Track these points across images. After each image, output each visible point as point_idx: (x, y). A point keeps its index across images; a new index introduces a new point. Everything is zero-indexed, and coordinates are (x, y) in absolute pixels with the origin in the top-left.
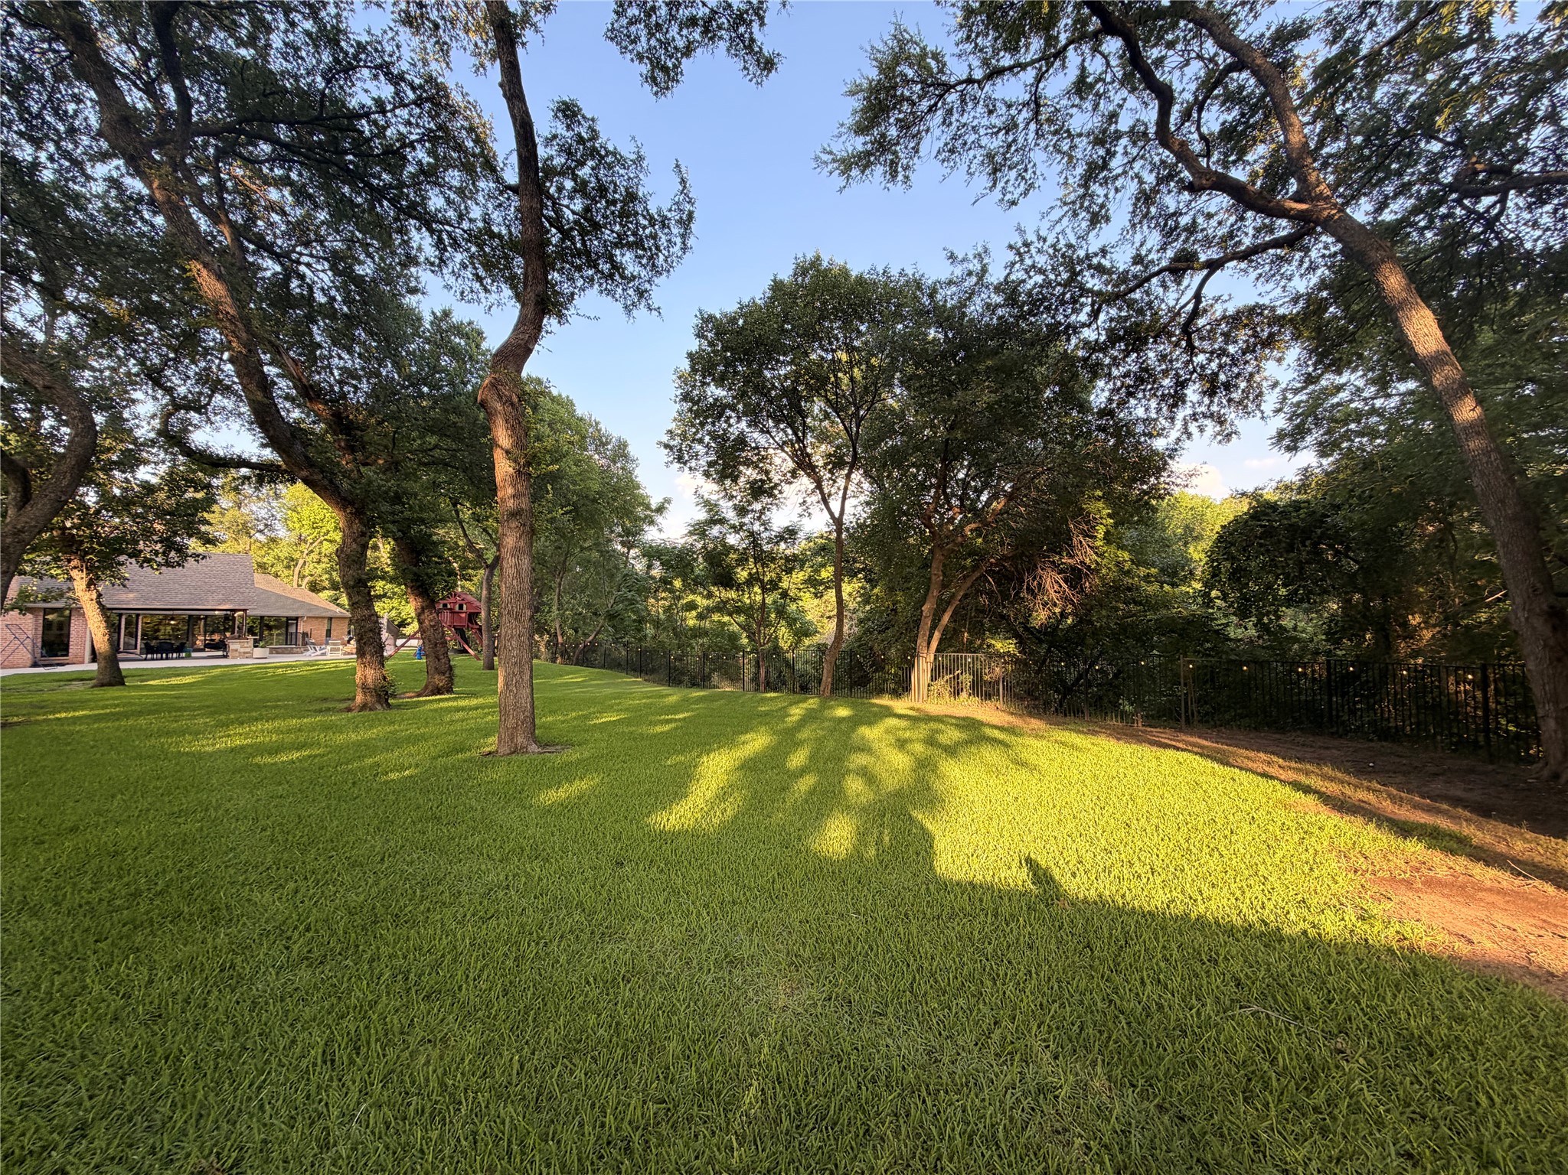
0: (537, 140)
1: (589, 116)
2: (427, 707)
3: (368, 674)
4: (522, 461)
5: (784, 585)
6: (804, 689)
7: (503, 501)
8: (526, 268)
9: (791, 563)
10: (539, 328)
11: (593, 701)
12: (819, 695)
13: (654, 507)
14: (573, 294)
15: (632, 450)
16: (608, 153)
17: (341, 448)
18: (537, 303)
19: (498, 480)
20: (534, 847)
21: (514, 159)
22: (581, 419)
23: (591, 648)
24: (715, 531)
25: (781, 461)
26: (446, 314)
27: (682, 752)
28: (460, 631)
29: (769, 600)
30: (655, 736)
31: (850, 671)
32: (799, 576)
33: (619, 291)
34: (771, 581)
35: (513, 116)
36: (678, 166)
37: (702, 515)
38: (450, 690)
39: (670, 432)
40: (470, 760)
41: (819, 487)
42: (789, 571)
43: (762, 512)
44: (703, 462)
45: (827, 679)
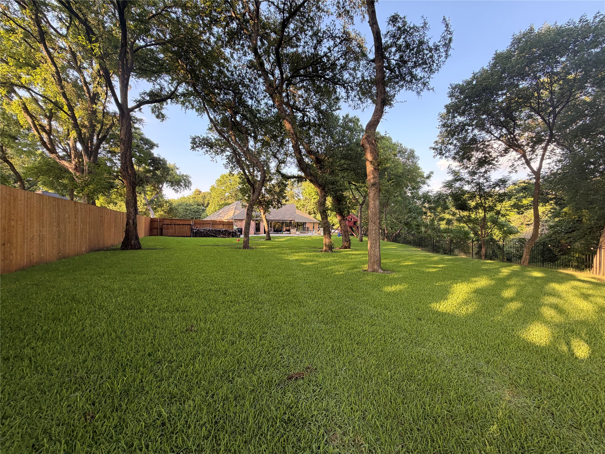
0: (382, 37)
1: (402, 17)
2: (343, 253)
3: (326, 241)
4: (376, 165)
5: (498, 208)
6: (509, 260)
7: (369, 180)
8: (377, 89)
9: (501, 198)
10: (382, 112)
11: (400, 256)
12: (520, 264)
13: (425, 176)
14: (395, 94)
15: (416, 154)
16: (411, 28)
17: (318, 169)
18: (382, 102)
19: (368, 173)
20: (385, 305)
21: (373, 49)
22: (394, 144)
23: (399, 235)
24: (457, 184)
25: (498, 145)
26: (347, 116)
27: (443, 281)
28: (351, 228)
29: (488, 216)
30: (429, 272)
31: (543, 253)
32: (507, 204)
33: (415, 86)
34: (490, 207)
35: (373, 32)
36: (444, 19)
37: (450, 178)
38: (349, 248)
39: (436, 142)
40: (359, 272)
41: (524, 156)
42: (501, 201)
43: (486, 172)
44: (453, 153)
45: (526, 256)
